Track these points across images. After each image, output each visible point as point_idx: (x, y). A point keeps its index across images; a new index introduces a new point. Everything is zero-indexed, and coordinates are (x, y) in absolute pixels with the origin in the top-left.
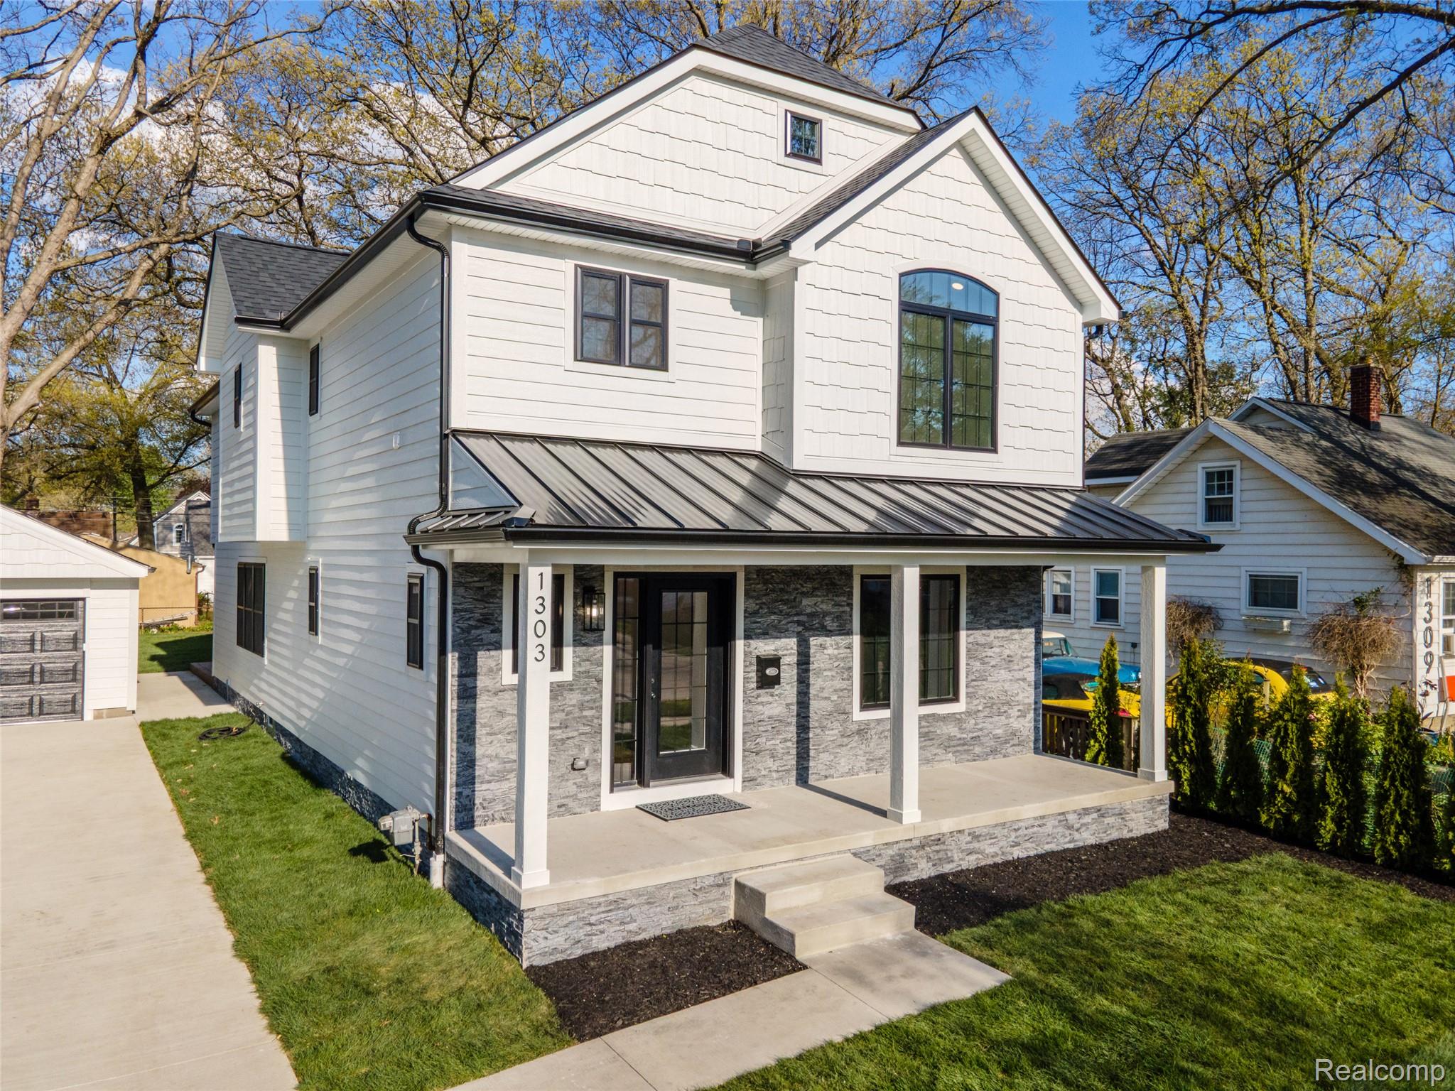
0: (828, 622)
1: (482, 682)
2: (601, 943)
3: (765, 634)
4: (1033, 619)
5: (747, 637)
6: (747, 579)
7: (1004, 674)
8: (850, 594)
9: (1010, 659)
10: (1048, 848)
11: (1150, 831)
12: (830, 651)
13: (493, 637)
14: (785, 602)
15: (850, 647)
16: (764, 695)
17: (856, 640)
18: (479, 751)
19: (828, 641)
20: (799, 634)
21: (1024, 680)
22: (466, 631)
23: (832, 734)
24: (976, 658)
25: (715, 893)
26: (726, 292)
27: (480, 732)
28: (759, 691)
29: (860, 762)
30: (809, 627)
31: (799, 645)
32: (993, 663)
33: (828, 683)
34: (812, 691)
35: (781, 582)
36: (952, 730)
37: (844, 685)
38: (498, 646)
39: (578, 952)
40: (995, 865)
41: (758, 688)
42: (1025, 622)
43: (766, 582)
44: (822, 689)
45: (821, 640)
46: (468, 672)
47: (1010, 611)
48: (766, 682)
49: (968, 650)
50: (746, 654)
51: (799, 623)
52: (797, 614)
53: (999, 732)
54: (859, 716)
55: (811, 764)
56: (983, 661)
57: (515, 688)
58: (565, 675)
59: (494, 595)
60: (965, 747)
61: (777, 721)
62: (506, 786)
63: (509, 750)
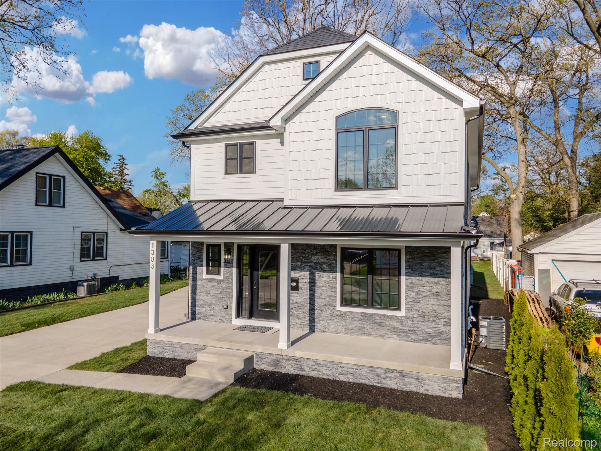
0: (325, 267)
1: (198, 276)
8: (336, 256)
10: (363, 382)
12: (325, 279)
13: (201, 263)
14: (304, 257)
15: (335, 278)
16: (294, 293)
17: (338, 275)
18: (197, 297)
19: (325, 274)
20: (310, 271)
22: (194, 260)
23: (326, 314)
24: (413, 291)
28: (292, 292)
29: (341, 329)
31: (310, 275)
32: (425, 295)
33: (325, 292)
34: (316, 295)
36: (398, 325)
37: (333, 294)
38: (202, 266)
41: (291, 290)
44: (321, 294)
45: (321, 274)
46: (195, 273)
48: (295, 288)
49: (407, 287)
51: (310, 266)
52: (309, 262)
53: (430, 330)
54: (340, 308)
55: (316, 325)
56: (417, 293)
57: (207, 279)
58: (221, 277)
59: (201, 250)
60: (405, 334)
61: (300, 305)
62: (204, 309)
63: (205, 298)
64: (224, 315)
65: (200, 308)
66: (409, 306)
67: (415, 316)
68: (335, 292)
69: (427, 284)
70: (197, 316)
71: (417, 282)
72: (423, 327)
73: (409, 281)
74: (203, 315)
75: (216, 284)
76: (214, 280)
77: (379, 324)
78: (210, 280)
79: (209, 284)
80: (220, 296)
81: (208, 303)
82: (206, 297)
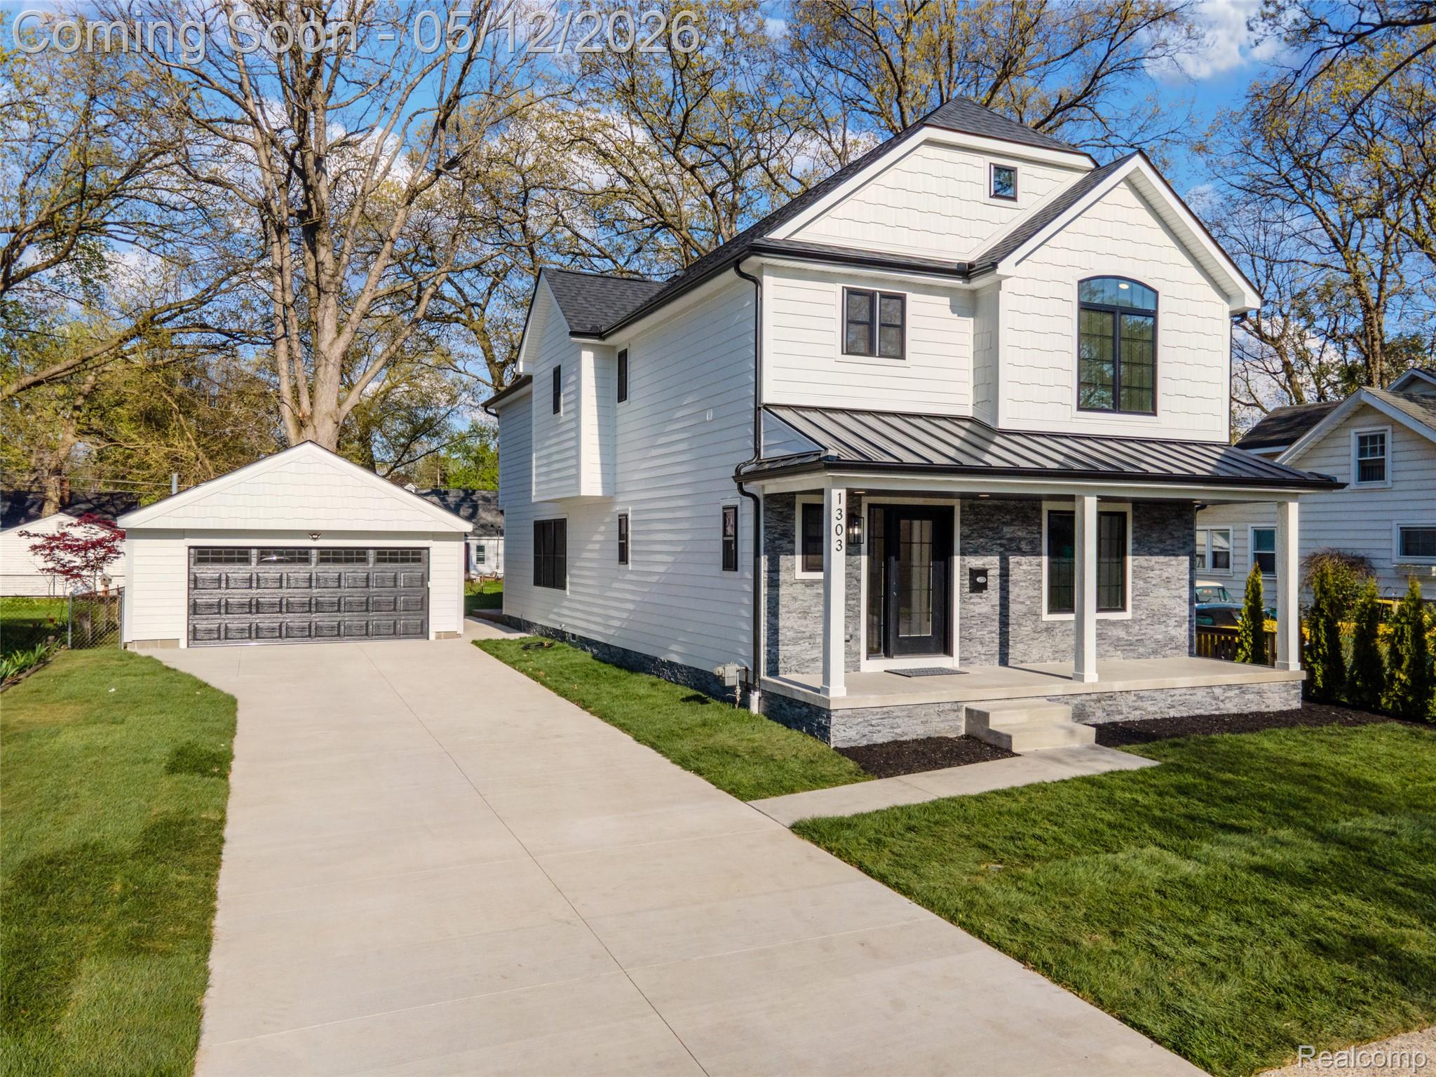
0: (1024, 546)
1: (783, 576)
2: (879, 739)
3: (975, 553)
4: (1188, 549)
5: (963, 553)
6: (962, 511)
7: (1163, 592)
8: (1040, 525)
9: (1168, 580)
10: (1198, 712)
11: (1285, 708)
12: (1024, 567)
13: (789, 546)
14: (991, 529)
15: (1040, 565)
16: (975, 597)
17: (1045, 559)
18: (781, 624)
19: (1023, 559)
20: (1001, 554)
21: (1180, 597)
22: (773, 541)
23: (1027, 629)
24: (1140, 578)
25: (952, 716)
26: (947, 300)
27: (782, 610)
28: (973, 595)
29: (1048, 653)
30: (1008, 549)
31: (1001, 562)
32: (1154, 582)
33: (1024, 591)
34: (1011, 597)
35: (988, 514)
36: (1121, 633)
37: (1036, 593)
38: (792, 553)
39: (864, 743)
40: (1155, 720)
41: (971, 592)
42: (1182, 551)
43: (976, 514)
44: (1019, 596)
45: (1018, 559)
46: (774, 570)
47: (1168, 542)
48: (977, 588)
49: (1134, 572)
50: (962, 567)
51: (1001, 545)
52: (1000, 538)
53: (1160, 637)
54: (1047, 617)
55: (1011, 651)
56: (1146, 581)
57: (803, 582)
59: (790, 517)
60: (1132, 647)
61: (985, 618)
62: (798, 648)
63: (800, 624)
65: (790, 648)
66: (1137, 603)
67: (1144, 617)
68: (1040, 588)
69: (1157, 567)
70: (781, 665)
71: (1145, 564)
72: (1152, 633)
73: (1136, 563)
74: (795, 663)
76: (817, 582)
78: (811, 584)
79: (808, 591)
81: (807, 634)
82: (804, 622)
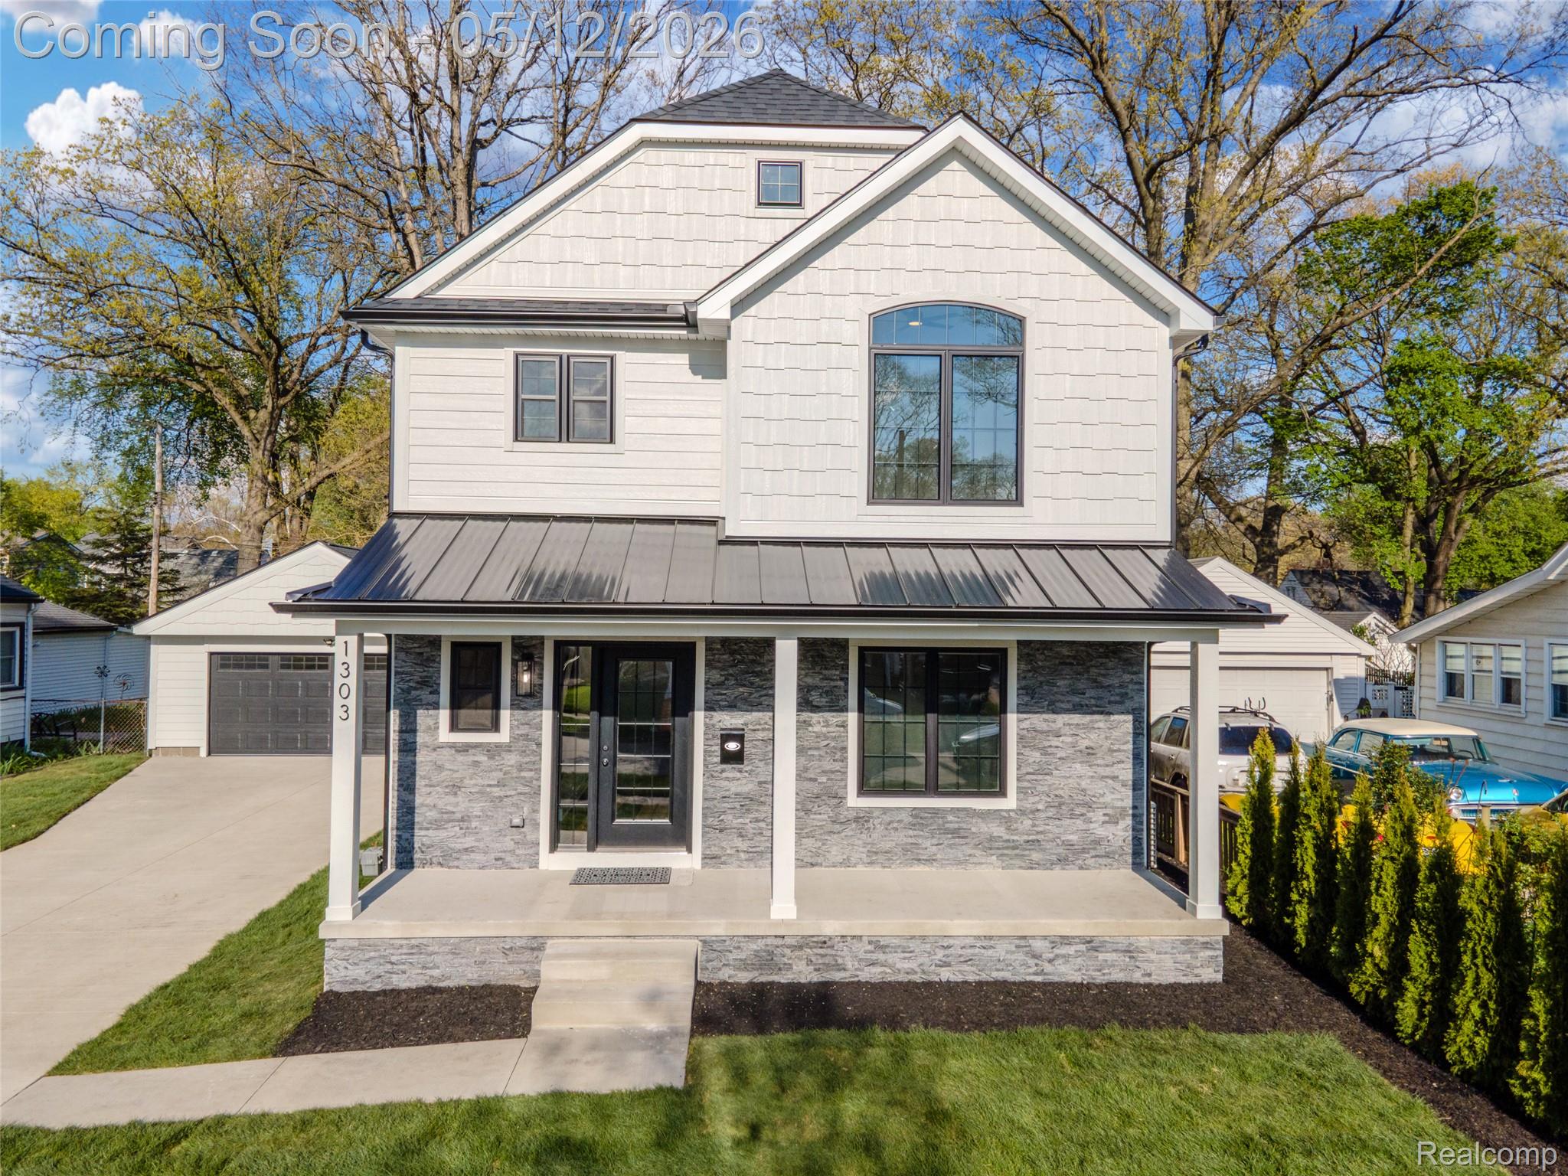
1: (421, 738)
3: (732, 706)
4: (1129, 704)
5: (710, 707)
6: (709, 651)
7: (1079, 769)
8: (845, 668)
9: (1090, 751)
10: (998, 976)
13: (432, 698)
15: (843, 725)
16: (730, 770)
17: (852, 718)
18: (418, 800)
19: (816, 717)
21: (1114, 778)
22: (408, 691)
24: (1034, 748)
27: (420, 783)
28: (724, 766)
29: (860, 853)
32: (1062, 754)
33: (815, 763)
35: (753, 653)
36: (998, 830)
37: (837, 766)
38: (436, 706)
40: (910, 982)
41: (722, 762)
42: (1116, 707)
43: (732, 653)
46: (409, 729)
47: (1090, 693)
49: (1021, 738)
50: (707, 726)
53: (1074, 838)
54: (854, 800)
56: (1044, 751)
57: (452, 746)
58: (503, 736)
59: (433, 660)
60: (1017, 851)
62: (443, 834)
63: (447, 802)
64: (510, 845)
65: (430, 833)
66: (1026, 784)
67: (1040, 807)
68: (844, 759)
69: (1066, 730)
70: (417, 856)
71: (1044, 726)
72: (1057, 830)
73: (1026, 725)
74: (438, 853)
75: (483, 758)
76: (476, 746)
77: (956, 833)
78: (465, 748)
79: (460, 758)
80: (497, 792)
81: (458, 816)
82: (452, 799)
